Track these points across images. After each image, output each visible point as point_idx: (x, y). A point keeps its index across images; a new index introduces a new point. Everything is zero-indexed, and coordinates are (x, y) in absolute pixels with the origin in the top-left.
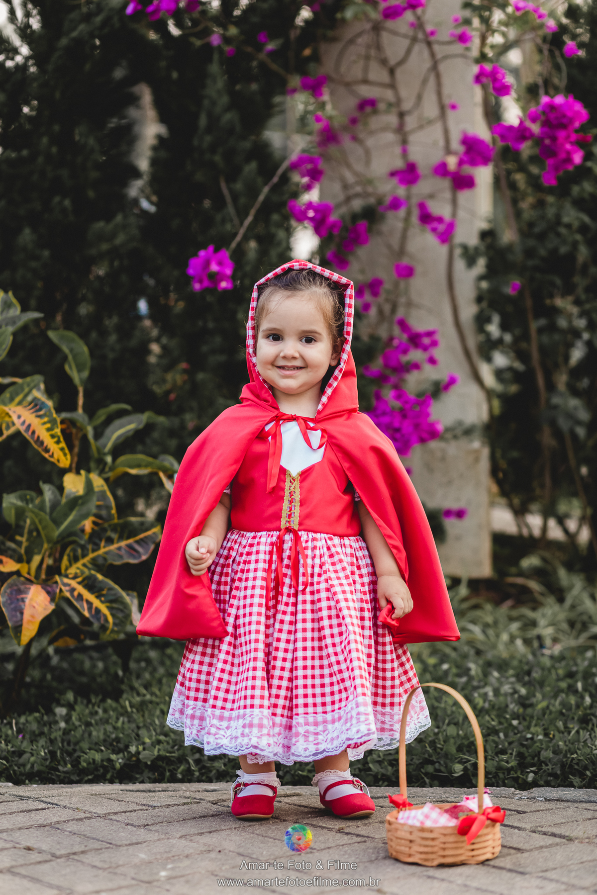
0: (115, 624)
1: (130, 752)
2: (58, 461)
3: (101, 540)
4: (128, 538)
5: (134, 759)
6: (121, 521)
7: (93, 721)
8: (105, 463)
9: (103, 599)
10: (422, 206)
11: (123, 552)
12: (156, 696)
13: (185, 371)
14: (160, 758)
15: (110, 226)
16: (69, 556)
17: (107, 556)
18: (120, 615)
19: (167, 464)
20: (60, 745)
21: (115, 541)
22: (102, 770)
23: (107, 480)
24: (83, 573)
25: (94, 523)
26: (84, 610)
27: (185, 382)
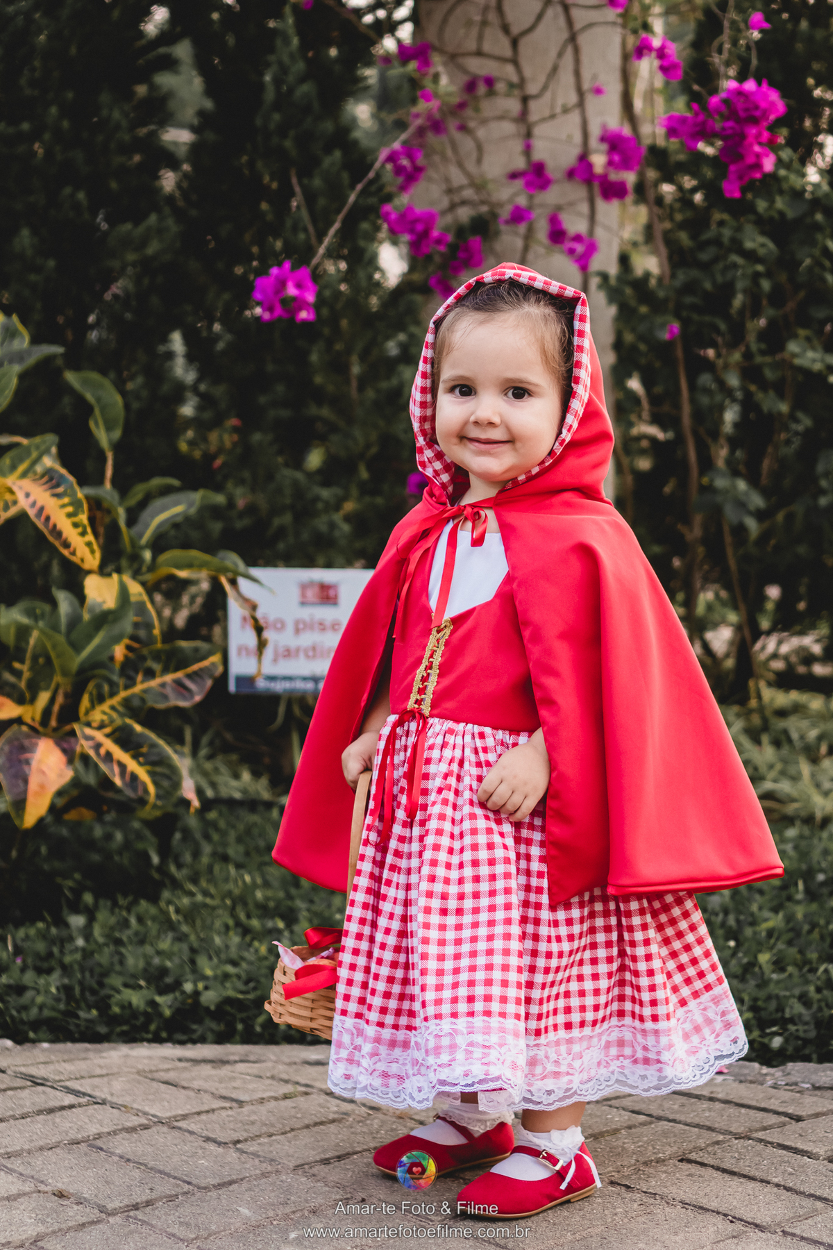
0: (158, 797)
1: (183, 992)
2: (82, 560)
3: (137, 673)
4: (176, 670)
5: (190, 1001)
6: (167, 647)
7: (125, 939)
8: (142, 561)
9: (141, 759)
10: (554, 221)
11: (169, 691)
12: (212, 897)
13: (235, 429)
14: (228, 1001)
15: (141, 229)
16: (91, 694)
17: (146, 696)
18: (166, 783)
19: (228, 564)
20: (79, 976)
21: (158, 673)
22: (142, 1019)
23: (143, 584)
24: (112, 721)
25: (128, 648)
26: (114, 775)
27: (235, 445)
